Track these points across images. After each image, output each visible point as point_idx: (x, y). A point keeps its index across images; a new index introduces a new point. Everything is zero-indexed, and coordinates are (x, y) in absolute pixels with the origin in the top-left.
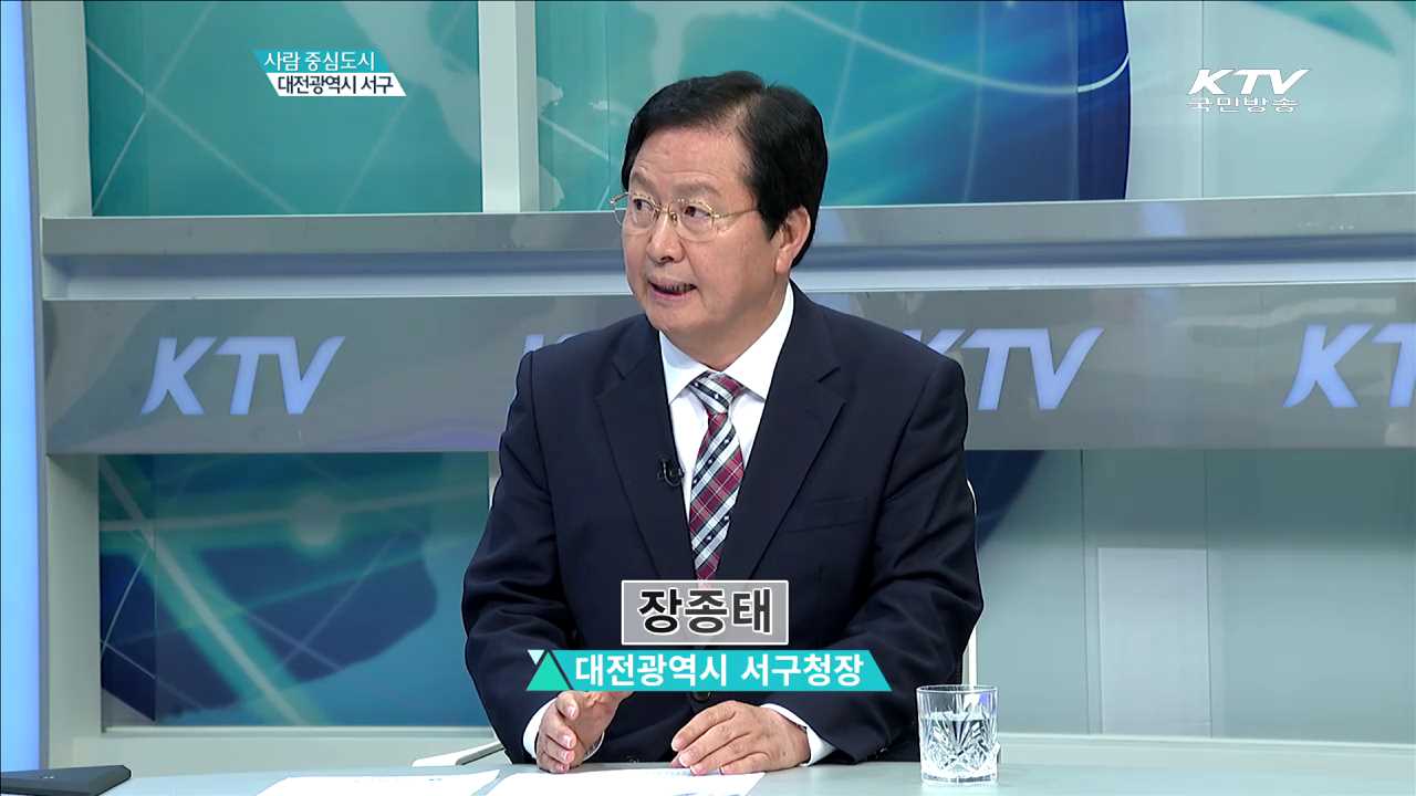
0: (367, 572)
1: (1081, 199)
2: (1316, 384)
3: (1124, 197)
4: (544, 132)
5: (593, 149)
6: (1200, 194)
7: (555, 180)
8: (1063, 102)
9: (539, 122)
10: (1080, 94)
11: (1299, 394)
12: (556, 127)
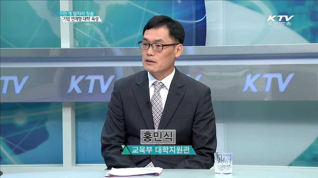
0: (33, 129)
1: (196, 46)
2: (249, 86)
3: (205, 46)
4: (74, 30)
5: (85, 34)
6: (222, 44)
7: (76, 41)
8: (192, 25)
9: (74, 28)
10: (196, 23)
11: (245, 89)
12: (77, 29)
